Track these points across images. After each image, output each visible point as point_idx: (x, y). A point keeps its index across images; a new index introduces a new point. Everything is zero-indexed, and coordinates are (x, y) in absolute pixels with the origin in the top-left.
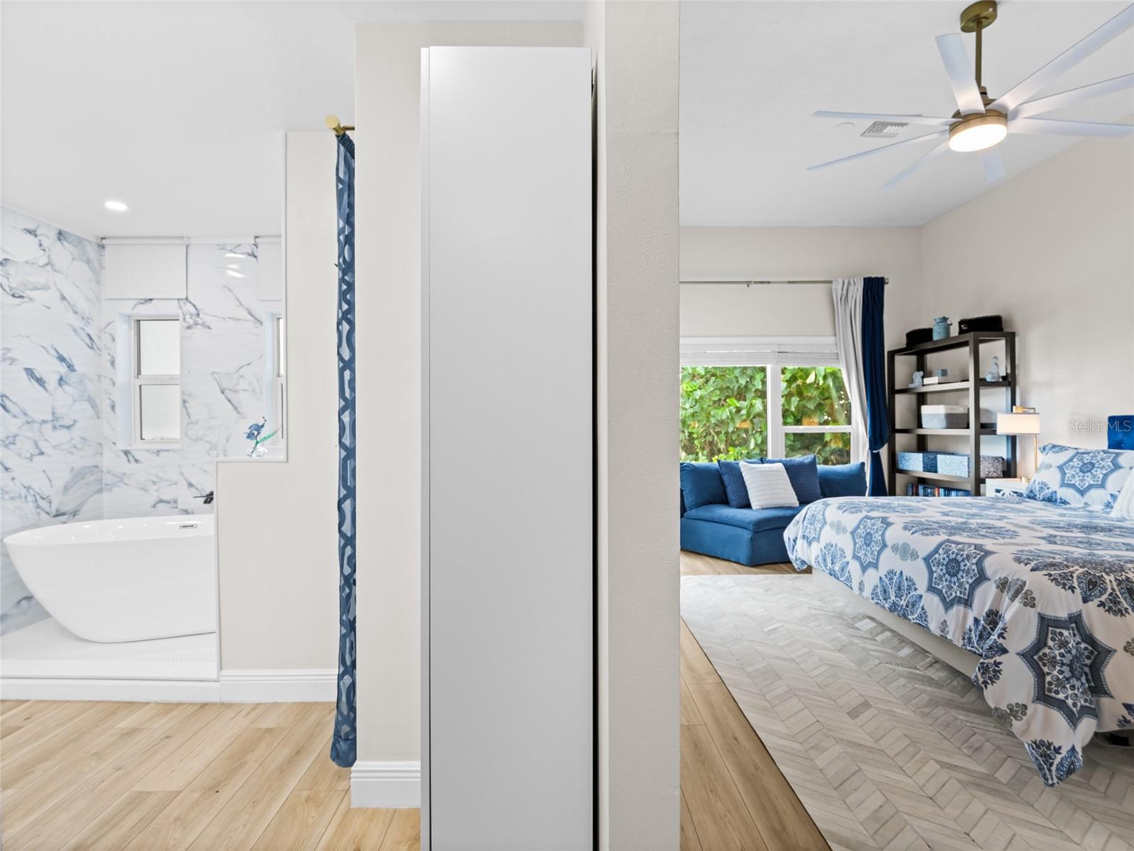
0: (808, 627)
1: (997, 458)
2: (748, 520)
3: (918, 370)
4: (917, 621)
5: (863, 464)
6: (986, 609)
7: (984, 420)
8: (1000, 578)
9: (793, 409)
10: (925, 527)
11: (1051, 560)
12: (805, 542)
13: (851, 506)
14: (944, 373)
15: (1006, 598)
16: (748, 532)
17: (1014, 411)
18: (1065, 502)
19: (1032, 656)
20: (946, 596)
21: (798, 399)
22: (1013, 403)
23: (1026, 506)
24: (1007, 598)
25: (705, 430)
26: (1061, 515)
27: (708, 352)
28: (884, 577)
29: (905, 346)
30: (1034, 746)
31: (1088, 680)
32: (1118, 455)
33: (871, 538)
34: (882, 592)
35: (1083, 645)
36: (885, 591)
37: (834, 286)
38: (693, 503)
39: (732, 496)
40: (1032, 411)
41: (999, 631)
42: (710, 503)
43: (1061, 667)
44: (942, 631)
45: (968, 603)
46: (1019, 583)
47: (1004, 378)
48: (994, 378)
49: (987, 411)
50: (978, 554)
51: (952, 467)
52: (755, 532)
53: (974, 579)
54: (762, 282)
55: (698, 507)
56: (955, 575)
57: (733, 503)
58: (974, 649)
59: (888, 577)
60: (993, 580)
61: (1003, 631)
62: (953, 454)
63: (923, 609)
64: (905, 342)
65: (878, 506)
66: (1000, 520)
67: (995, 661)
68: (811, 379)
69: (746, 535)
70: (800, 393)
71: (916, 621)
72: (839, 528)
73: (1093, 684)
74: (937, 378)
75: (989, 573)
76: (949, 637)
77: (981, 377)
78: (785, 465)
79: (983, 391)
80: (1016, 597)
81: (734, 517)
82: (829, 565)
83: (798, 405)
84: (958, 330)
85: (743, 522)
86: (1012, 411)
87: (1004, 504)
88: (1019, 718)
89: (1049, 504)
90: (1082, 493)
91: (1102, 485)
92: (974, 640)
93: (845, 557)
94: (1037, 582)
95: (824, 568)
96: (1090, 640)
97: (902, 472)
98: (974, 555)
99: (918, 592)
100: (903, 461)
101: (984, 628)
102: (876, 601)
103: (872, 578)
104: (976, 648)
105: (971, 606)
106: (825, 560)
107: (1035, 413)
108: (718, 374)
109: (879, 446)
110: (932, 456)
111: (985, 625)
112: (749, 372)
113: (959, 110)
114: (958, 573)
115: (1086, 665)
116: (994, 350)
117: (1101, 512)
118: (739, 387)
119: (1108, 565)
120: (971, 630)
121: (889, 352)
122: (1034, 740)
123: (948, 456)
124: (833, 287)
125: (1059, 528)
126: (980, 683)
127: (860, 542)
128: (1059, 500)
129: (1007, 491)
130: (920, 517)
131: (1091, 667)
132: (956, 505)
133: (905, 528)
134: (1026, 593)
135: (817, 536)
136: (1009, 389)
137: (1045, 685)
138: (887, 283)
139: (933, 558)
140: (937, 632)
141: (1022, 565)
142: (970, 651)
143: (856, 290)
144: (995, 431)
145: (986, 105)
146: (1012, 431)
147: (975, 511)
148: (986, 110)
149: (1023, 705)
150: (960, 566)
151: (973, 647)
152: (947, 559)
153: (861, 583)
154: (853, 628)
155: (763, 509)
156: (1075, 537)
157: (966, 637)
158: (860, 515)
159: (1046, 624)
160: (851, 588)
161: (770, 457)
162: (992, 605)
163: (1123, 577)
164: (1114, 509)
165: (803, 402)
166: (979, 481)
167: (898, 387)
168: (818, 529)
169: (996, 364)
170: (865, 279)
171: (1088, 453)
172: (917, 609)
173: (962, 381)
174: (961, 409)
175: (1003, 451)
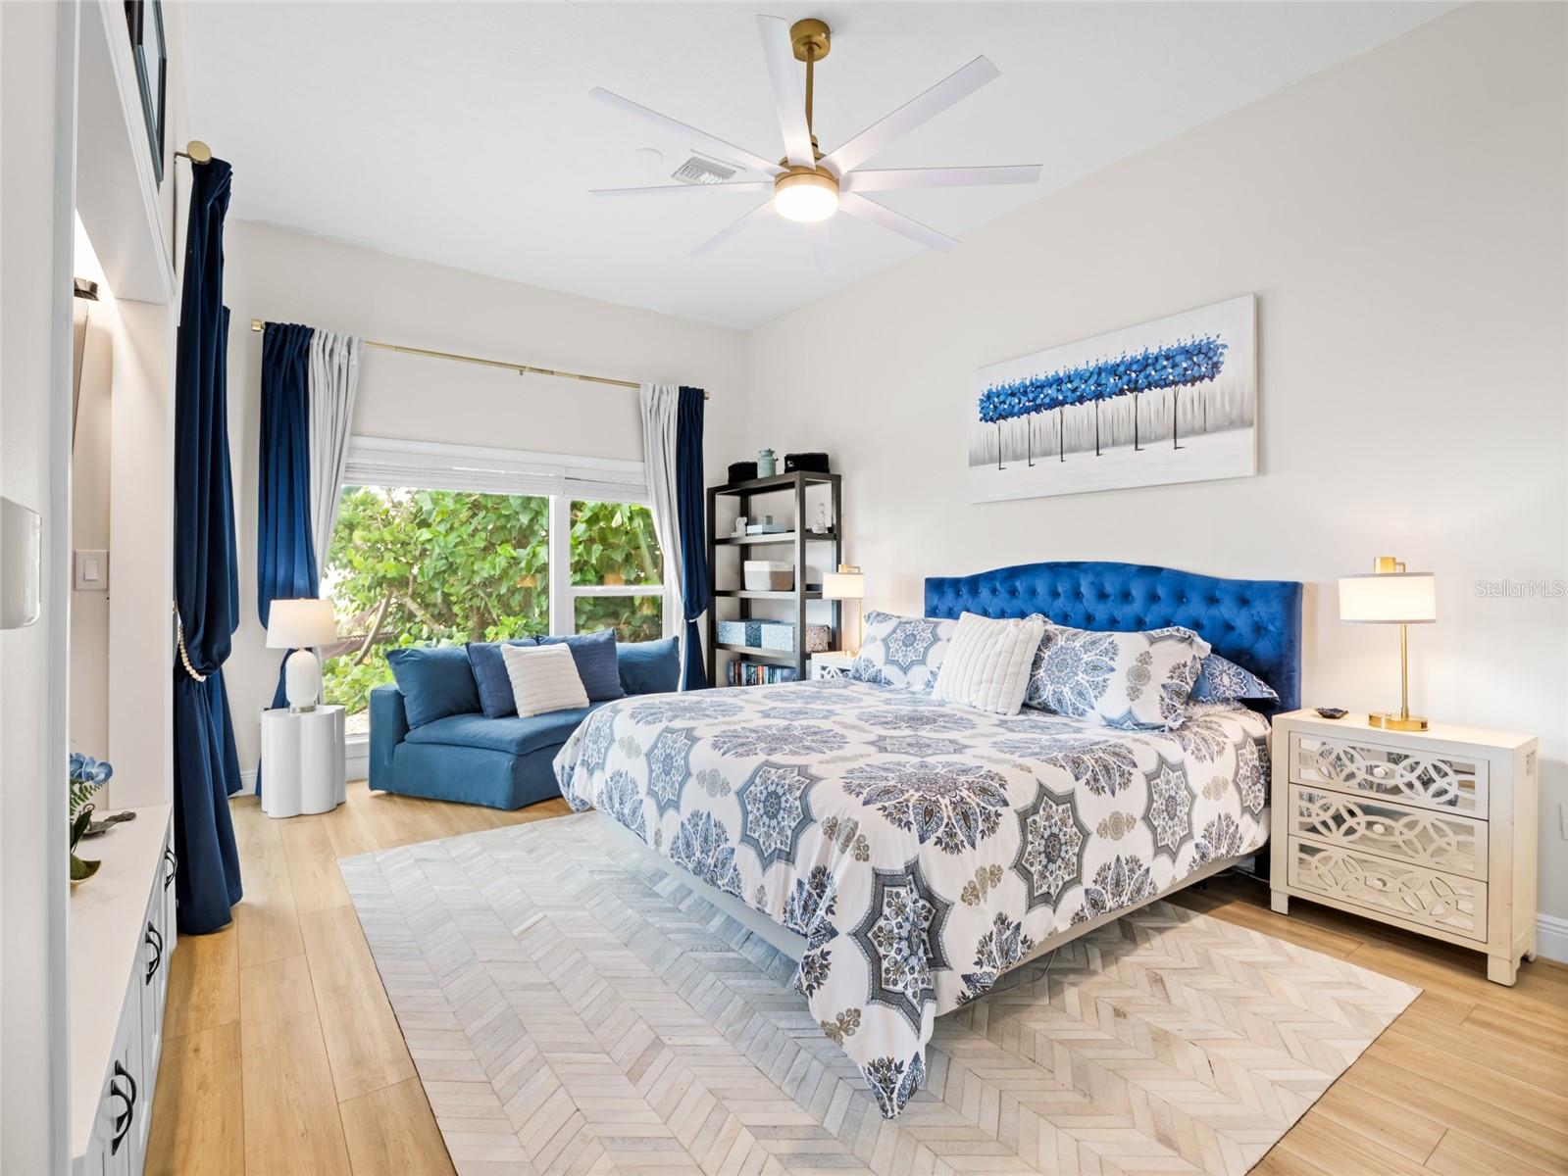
0: (585, 909)
1: (822, 627)
2: (510, 737)
3: (742, 515)
4: (728, 888)
5: (676, 639)
6: (812, 867)
7: (810, 581)
8: (828, 818)
9: (594, 561)
10: (740, 741)
11: (884, 783)
12: (585, 770)
13: (648, 712)
14: (769, 520)
15: (835, 846)
16: (509, 756)
17: (840, 571)
18: (889, 683)
19: (866, 936)
20: (763, 848)
21: (601, 548)
22: (839, 561)
23: (852, 691)
24: (836, 848)
25: (470, 590)
26: (888, 702)
27: (455, 468)
28: (686, 822)
29: (726, 483)
30: (872, 1069)
31: (926, 952)
32: (936, 625)
33: (672, 763)
34: (683, 848)
35: (921, 902)
36: (688, 845)
37: (642, 391)
38: (420, 717)
39: (487, 700)
40: (856, 571)
41: (828, 904)
42: (452, 714)
43: (899, 943)
44: (759, 902)
45: (789, 857)
46: (851, 825)
47: (830, 530)
48: (820, 529)
49: (813, 569)
50: (802, 783)
51: (777, 640)
52: (520, 756)
53: (798, 821)
54: (541, 371)
55: (427, 723)
56: (774, 816)
57: (489, 710)
58: (797, 927)
59: (693, 821)
60: (820, 823)
61: (832, 903)
62: (778, 622)
63: (735, 870)
64: (727, 478)
65: (685, 709)
66: (825, 718)
67: (822, 951)
68: (616, 522)
69: (506, 762)
70: (603, 540)
71: (726, 888)
72: (630, 747)
73: (931, 956)
74: (761, 526)
75: (815, 812)
76: (767, 911)
77: (807, 527)
78: (571, 646)
79: (809, 544)
80: (847, 846)
81: (488, 733)
82: (617, 805)
83: (600, 556)
84: (784, 467)
85: (501, 741)
86: (837, 570)
87: (829, 690)
88: (850, 1032)
89: (874, 686)
90: (905, 670)
91: (923, 662)
92: (798, 913)
93: (638, 793)
94: (870, 820)
95: (610, 811)
96: (928, 895)
97: (723, 646)
98: (797, 785)
99: (729, 845)
100: (724, 634)
101: (810, 895)
102: (676, 859)
103: (672, 824)
104: (800, 926)
105: (793, 863)
106: (611, 799)
107: (859, 573)
108: (489, 506)
109: (697, 613)
110: (755, 626)
111: (811, 891)
112: (533, 505)
113: (786, 158)
114: (778, 813)
115: (923, 930)
116: (819, 494)
117: (923, 692)
118: (521, 527)
119: (941, 782)
120: (793, 900)
121: (709, 489)
122: (871, 1062)
123: (772, 626)
124: (641, 394)
125: (886, 723)
126: (804, 988)
127: (657, 768)
128: (883, 681)
129: (833, 668)
130: (735, 723)
131: (928, 931)
132: (779, 697)
133: (715, 746)
134: (858, 839)
135: (601, 761)
136: (835, 542)
137: (881, 975)
138: (707, 399)
139: (748, 792)
140: (753, 904)
141: (853, 796)
142: (792, 930)
143: (669, 402)
144: (821, 594)
145: (817, 159)
146: (837, 596)
147: (799, 705)
148: (817, 166)
149: (856, 1010)
150: (780, 802)
151: (796, 924)
152: (765, 793)
153: (658, 833)
154: (651, 896)
155: (535, 716)
156: (904, 737)
157: (788, 909)
158: (659, 727)
159: (883, 881)
160: (645, 840)
161: (552, 635)
162: (818, 859)
163: (958, 797)
164: (934, 690)
165: (608, 552)
166: (805, 656)
167: (718, 536)
168: (603, 750)
169: (823, 512)
170: (680, 388)
171: (910, 623)
172: (728, 870)
173: (788, 531)
174: (787, 567)
175: (828, 619)
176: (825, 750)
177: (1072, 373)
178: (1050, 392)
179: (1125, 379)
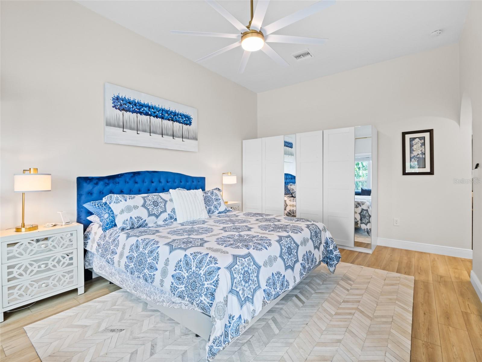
90: (158, 217)
91: (165, 211)
176: (207, 233)
177: (154, 106)
178: (145, 109)
179: (170, 116)
